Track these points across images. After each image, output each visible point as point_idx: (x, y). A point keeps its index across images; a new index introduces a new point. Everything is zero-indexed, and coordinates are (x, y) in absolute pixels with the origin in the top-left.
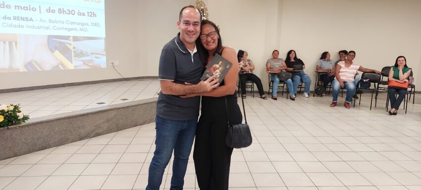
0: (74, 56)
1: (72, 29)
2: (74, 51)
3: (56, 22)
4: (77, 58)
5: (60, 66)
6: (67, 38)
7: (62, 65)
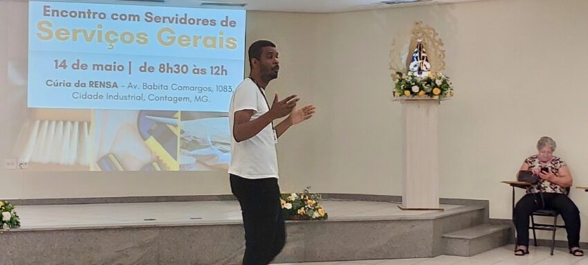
0: (181, 148)
1: (180, 99)
2: (182, 139)
3: (154, 87)
4: (186, 151)
5: (155, 164)
6: (171, 114)
7: (159, 161)
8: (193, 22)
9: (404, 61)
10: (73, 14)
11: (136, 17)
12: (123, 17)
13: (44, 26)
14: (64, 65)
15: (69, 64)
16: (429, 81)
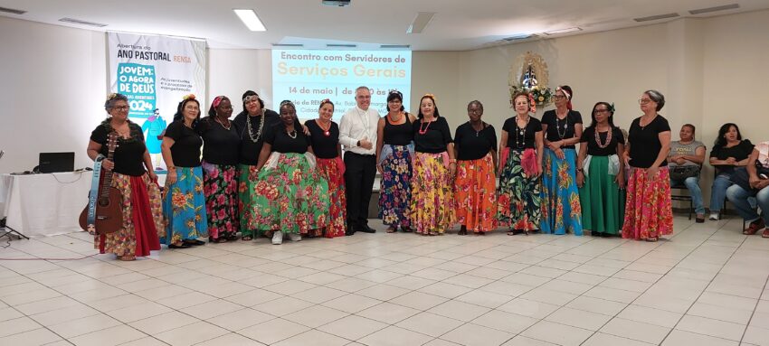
8: (377, 60)
9: (519, 79)
10: (300, 57)
11: (340, 58)
12: (332, 58)
13: (282, 65)
14: (295, 90)
15: (298, 90)
16: (536, 92)
